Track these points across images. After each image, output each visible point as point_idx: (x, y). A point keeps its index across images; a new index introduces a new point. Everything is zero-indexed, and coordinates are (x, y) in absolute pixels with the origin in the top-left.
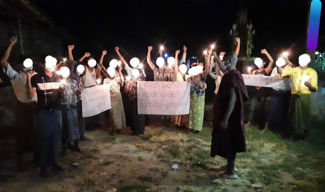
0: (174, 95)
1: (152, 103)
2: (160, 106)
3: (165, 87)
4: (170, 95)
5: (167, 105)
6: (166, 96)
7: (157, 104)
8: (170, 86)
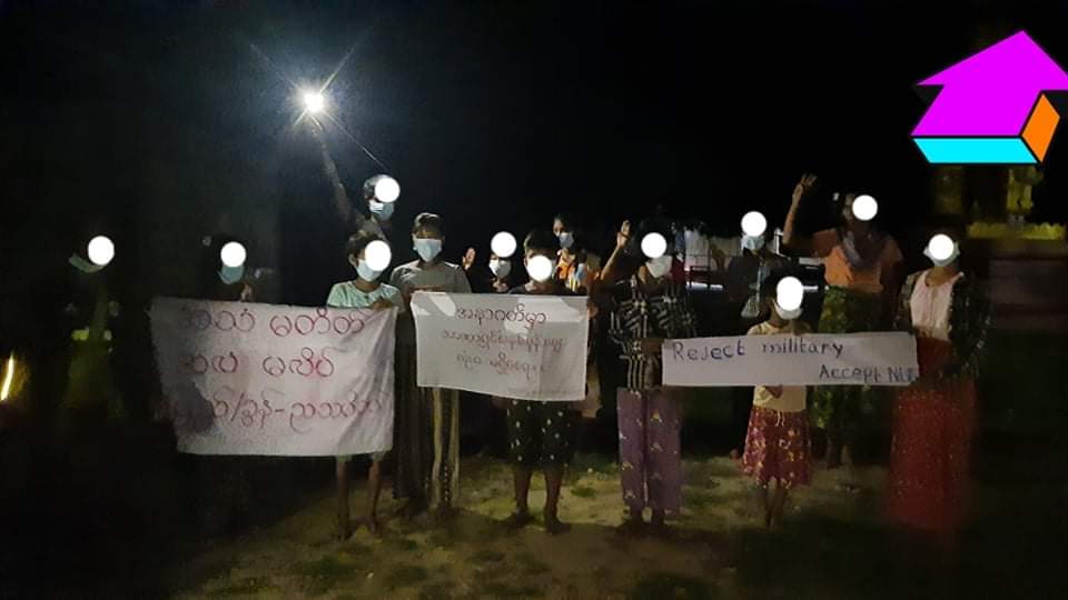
0: (326, 369)
1: (219, 403)
2: (258, 418)
3: (282, 331)
4: (305, 368)
5: (289, 411)
6: (287, 369)
7: (241, 409)
8: (304, 325)
